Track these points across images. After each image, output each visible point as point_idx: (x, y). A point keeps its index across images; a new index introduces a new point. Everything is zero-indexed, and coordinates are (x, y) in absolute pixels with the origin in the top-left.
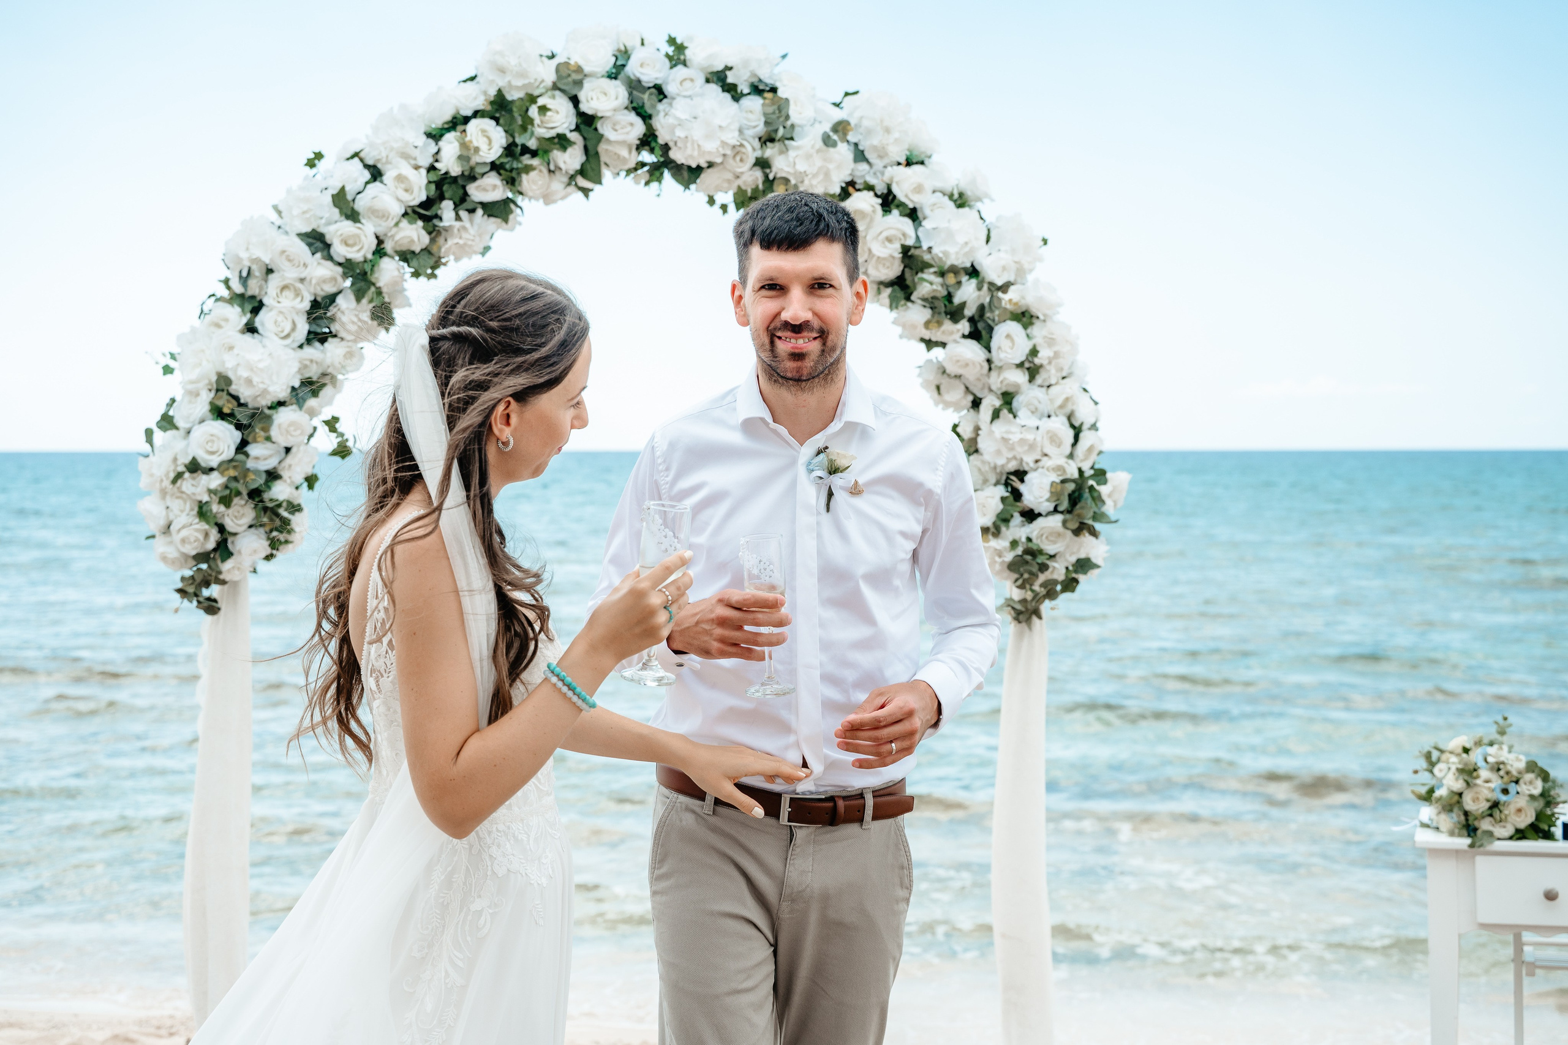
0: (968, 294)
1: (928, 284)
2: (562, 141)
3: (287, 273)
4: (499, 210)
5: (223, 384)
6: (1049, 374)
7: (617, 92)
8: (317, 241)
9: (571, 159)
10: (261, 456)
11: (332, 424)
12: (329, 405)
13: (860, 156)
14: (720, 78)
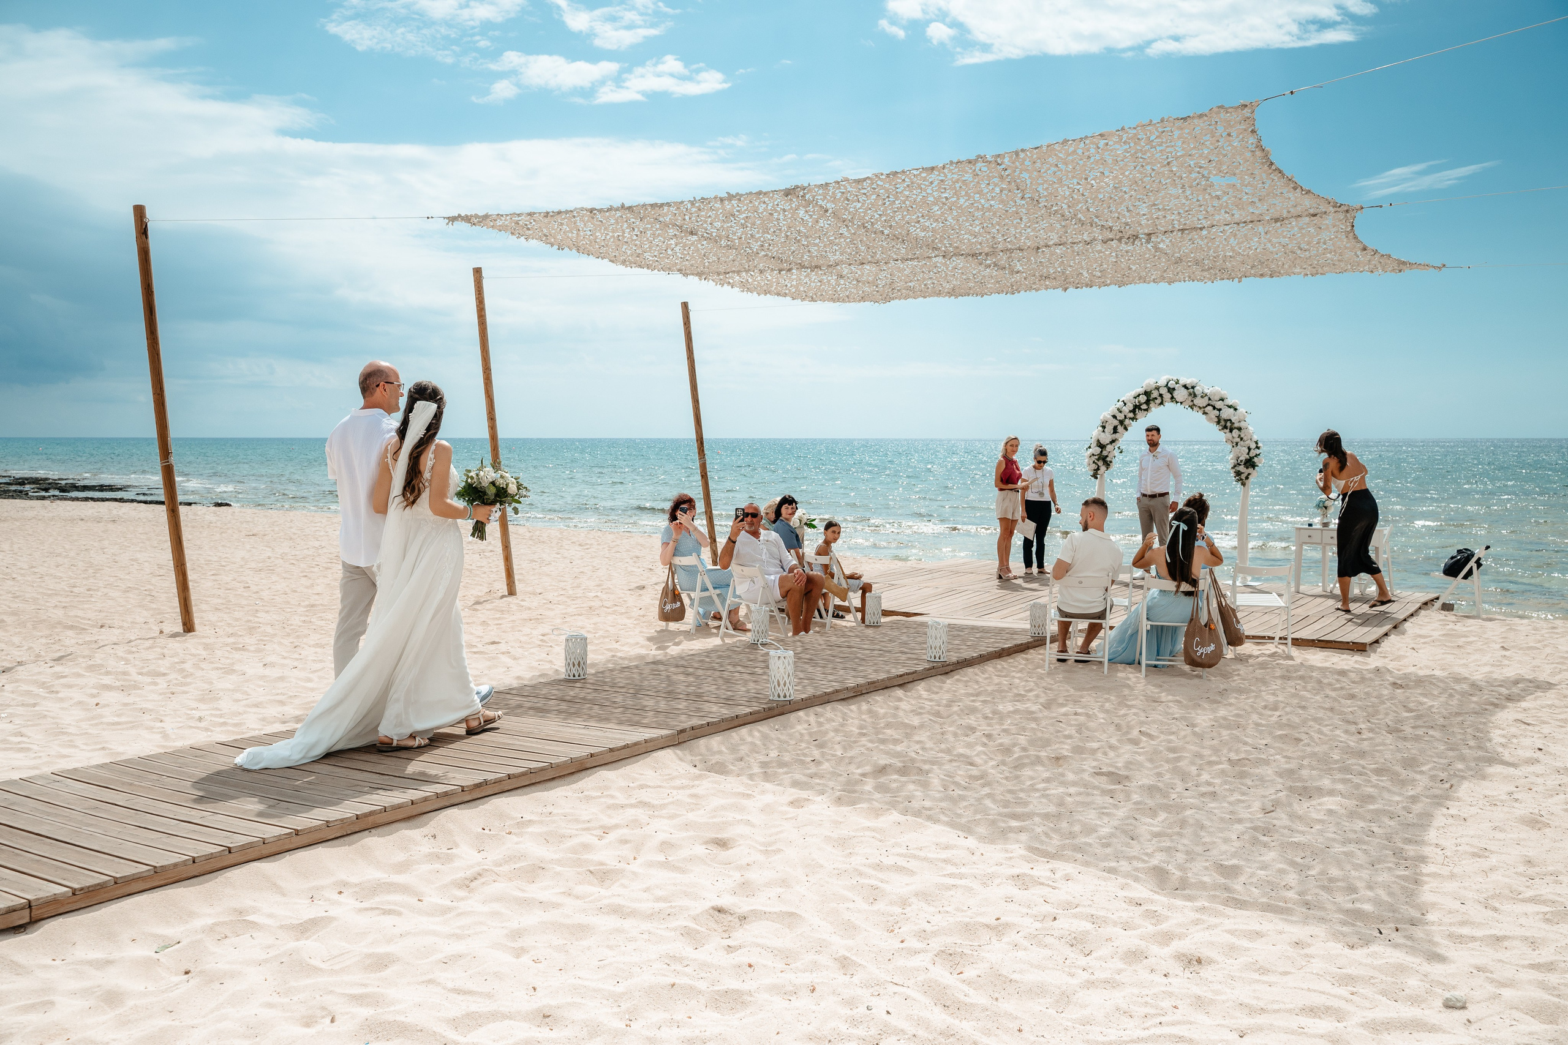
0: (1229, 424)
1: (1223, 423)
2: (1156, 398)
3: (1110, 422)
4: (1146, 410)
5: (1098, 441)
6: (1245, 438)
7: (1166, 390)
8: (1114, 417)
9: (1159, 401)
10: (1105, 453)
11: (1119, 448)
12: (1117, 445)
13: (1210, 399)
14: (1185, 387)
